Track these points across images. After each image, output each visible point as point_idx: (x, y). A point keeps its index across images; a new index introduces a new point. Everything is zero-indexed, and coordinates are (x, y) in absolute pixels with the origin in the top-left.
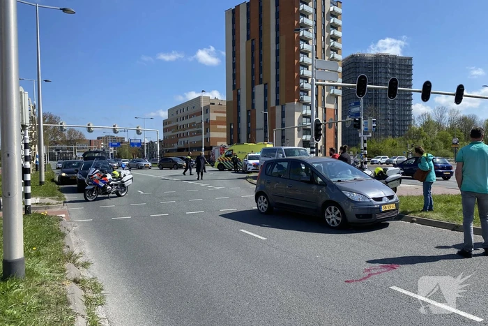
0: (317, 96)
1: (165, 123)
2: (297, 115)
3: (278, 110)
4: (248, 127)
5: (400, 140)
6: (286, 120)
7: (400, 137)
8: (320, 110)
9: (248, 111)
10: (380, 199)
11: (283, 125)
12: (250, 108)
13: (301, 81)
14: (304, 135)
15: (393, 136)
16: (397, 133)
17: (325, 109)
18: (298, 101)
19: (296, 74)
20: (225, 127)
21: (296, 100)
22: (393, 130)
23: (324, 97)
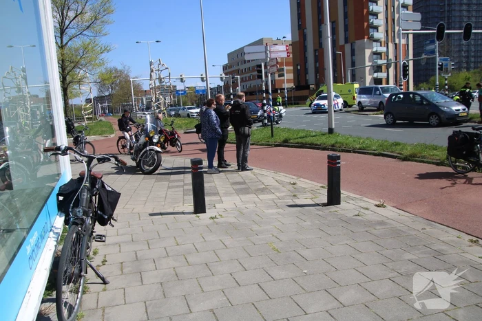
0: (387, 32)
1: (225, 68)
2: (368, 52)
3: (348, 48)
4: (316, 67)
5: (475, 73)
6: (356, 58)
7: (476, 70)
8: (391, 46)
9: (315, 51)
10: (459, 110)
11: (353, 64)
12: (318, 48)
13: (370, 17)
14: (375, 72)
15: (468, 69)
16: (472, 65)
17: (396, 44)
18: (369, 38)
19: (365, 11)
20: (291, 68)
21: (366, 37)
22: (467, 63)
23: (394, 32)
